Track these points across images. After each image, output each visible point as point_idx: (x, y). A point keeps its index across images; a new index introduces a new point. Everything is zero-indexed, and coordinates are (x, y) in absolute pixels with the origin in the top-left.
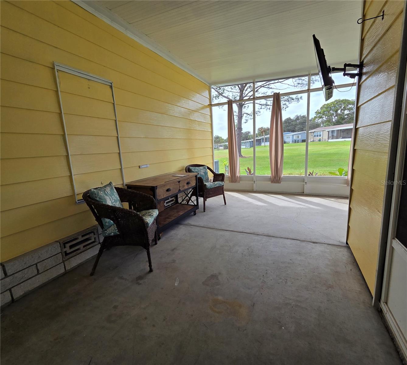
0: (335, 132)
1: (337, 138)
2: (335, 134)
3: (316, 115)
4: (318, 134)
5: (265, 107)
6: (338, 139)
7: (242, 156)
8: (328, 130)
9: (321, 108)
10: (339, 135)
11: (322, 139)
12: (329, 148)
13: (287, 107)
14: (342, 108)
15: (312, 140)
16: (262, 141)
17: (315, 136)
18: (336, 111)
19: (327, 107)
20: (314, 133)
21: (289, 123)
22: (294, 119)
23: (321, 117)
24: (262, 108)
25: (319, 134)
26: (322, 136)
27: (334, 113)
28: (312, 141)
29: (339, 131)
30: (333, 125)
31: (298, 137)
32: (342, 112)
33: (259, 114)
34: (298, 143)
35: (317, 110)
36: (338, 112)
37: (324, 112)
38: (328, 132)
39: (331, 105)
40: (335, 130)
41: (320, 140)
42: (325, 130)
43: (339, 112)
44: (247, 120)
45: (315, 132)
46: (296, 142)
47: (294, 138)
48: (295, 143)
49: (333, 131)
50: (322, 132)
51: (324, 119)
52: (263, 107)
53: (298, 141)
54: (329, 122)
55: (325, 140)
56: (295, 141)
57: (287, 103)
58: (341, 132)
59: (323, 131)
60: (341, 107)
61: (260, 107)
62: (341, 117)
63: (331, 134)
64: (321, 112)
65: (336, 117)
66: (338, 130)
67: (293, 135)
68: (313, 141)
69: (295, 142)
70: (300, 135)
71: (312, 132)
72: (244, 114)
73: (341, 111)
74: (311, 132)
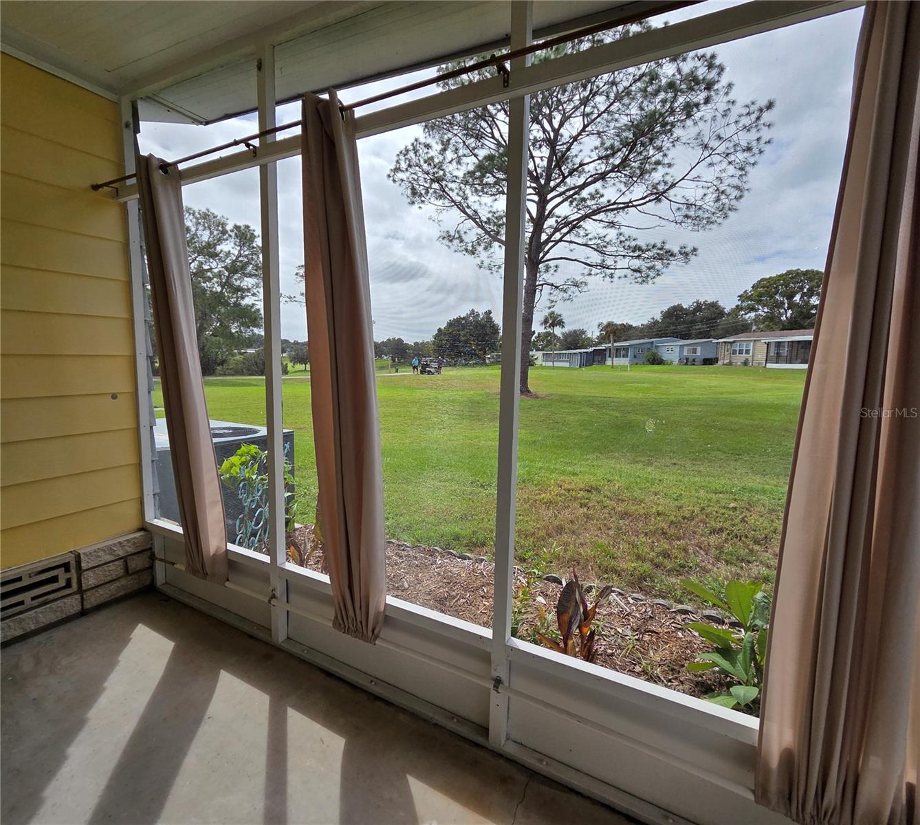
0: (784, 347)
1: (790, 360)
2: (785, 351)
3: (740, 302)
4: (743, 347)
5: (599, 271)
6: (791, 363)
7: (529, 392)
8: (767, 341)
9: (753, 287)
10: (795, 353)
11: (753, 360)
12: (766, 385)
13: (658, 275)
14: (805, 290)
15: (728, 361)
16: (608, 355)
17: (734, 352)
18: (790, 296)
19: (768, 284)
20: (734, 345)
21: (678, 317)
22: (691, 309)
23: (753, 309)
24: (593, 273)
25: (744, 349)
26: (751, 354)
27: (786, 301)
28: (726, 365)
29: (796, 345)
30: (781, 330)
31: (695, 351)
32: (803, 301)
33: (586, 289)
34: (694, 365)
35: (744, 290)
36: (795, 299)
37: (761, 297)
38: (768, 345)
39: (779, 280)
40: (785, 342)
41: (746, 363)
42: (760, 340)
43: (797, 298)
44: (552, 302)
45: (734, 342)
46: (689, 363)
47: (685, 354)
48: (686, 364)
49: (779, 344)
50: (752, 343)
51: (760, 312)
52: (594, 271)
53: (694, 360)
54: (771, 322)
55: (759, 364)
56: (687, 359)
57: (658, 265)
58: (800, 348)
59: (755, 340)
60: (801, 288)
61: (586, 272)
62: (802, 312)
63: (775, 350)
64: (752, 295)
65: (790, 312)
66: (792, 342)
67: (682, 347)
68: (730, 364)
69: (687, 362)
70: (700, 348)
71: (729, 342)
72: (544, 286)
73: (802, 297)
74: (725, 342)
